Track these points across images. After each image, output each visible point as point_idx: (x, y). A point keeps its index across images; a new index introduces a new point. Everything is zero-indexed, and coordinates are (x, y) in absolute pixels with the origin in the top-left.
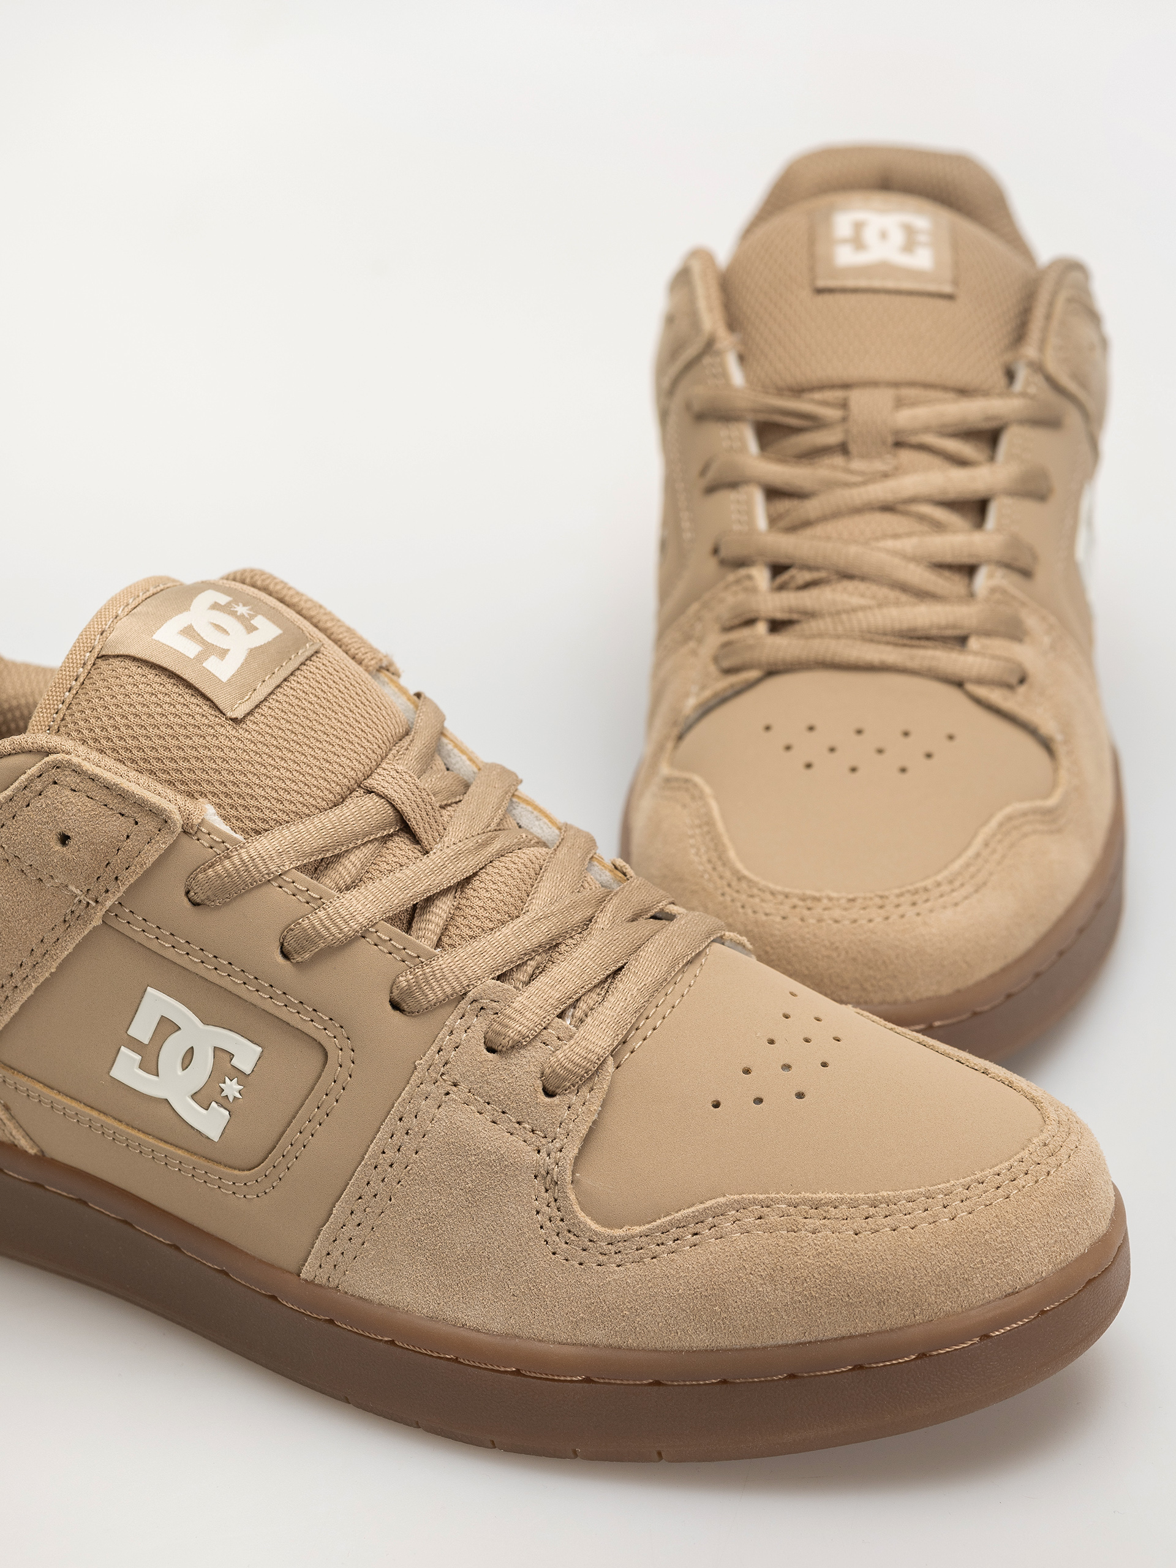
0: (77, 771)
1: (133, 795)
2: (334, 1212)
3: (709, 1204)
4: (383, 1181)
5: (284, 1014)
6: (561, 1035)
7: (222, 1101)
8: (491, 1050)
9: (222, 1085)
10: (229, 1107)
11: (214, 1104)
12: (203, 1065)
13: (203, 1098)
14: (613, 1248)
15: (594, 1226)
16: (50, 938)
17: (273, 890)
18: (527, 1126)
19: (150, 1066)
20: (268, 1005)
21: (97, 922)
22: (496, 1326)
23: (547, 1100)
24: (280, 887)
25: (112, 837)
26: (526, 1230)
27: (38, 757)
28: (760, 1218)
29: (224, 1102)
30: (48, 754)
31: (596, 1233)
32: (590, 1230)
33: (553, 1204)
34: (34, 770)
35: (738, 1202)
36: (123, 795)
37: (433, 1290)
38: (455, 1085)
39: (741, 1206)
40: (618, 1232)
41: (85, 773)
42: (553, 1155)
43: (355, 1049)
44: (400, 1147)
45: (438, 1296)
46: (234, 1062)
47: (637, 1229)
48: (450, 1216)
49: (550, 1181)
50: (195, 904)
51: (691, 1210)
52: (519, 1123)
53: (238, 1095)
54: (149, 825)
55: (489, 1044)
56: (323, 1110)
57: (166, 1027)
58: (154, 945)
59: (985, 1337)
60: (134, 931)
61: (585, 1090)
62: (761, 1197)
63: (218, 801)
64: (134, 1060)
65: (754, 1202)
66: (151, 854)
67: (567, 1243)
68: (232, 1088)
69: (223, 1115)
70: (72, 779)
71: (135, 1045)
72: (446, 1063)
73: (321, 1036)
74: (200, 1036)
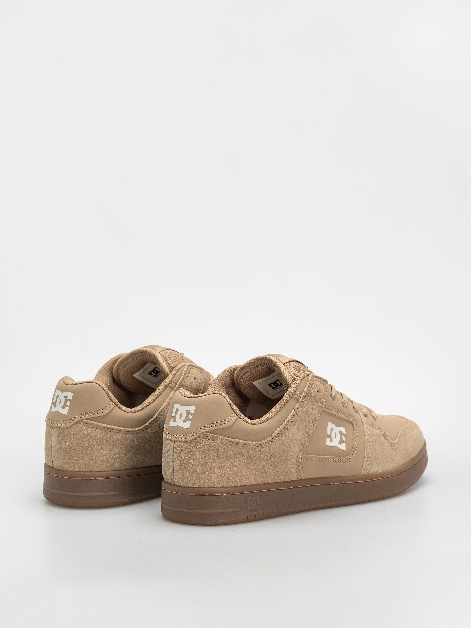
2: (365, 456)
7: (343, 441)
8: (365, 417)
9: (342, 438)
10: (345, 442)
11: (342, 443)
12: (338, 436)
16: (315, 416)
20: (344, 417)
21: (322, 409)
25: (323, 388)
26: (387, 446)
27: (308, 376)
31: (394, 443)
33: (387, 440)
34: (310, 379)
42: (382, 431)
43: (355, 421)
46: (343, 432)
47: (397, 440)
50: (332, 400)
51: (399, 434)
54: (325, 384)
56: (357, 436)
58: (329, 411)
60: (326, 409)
61: (378, 419)
67: (391, 447)
68: (344, 438)
69: (345, 445)
70: (315, 378)
72: (364, 420)
73: (351, 421)
74: (337, 429)
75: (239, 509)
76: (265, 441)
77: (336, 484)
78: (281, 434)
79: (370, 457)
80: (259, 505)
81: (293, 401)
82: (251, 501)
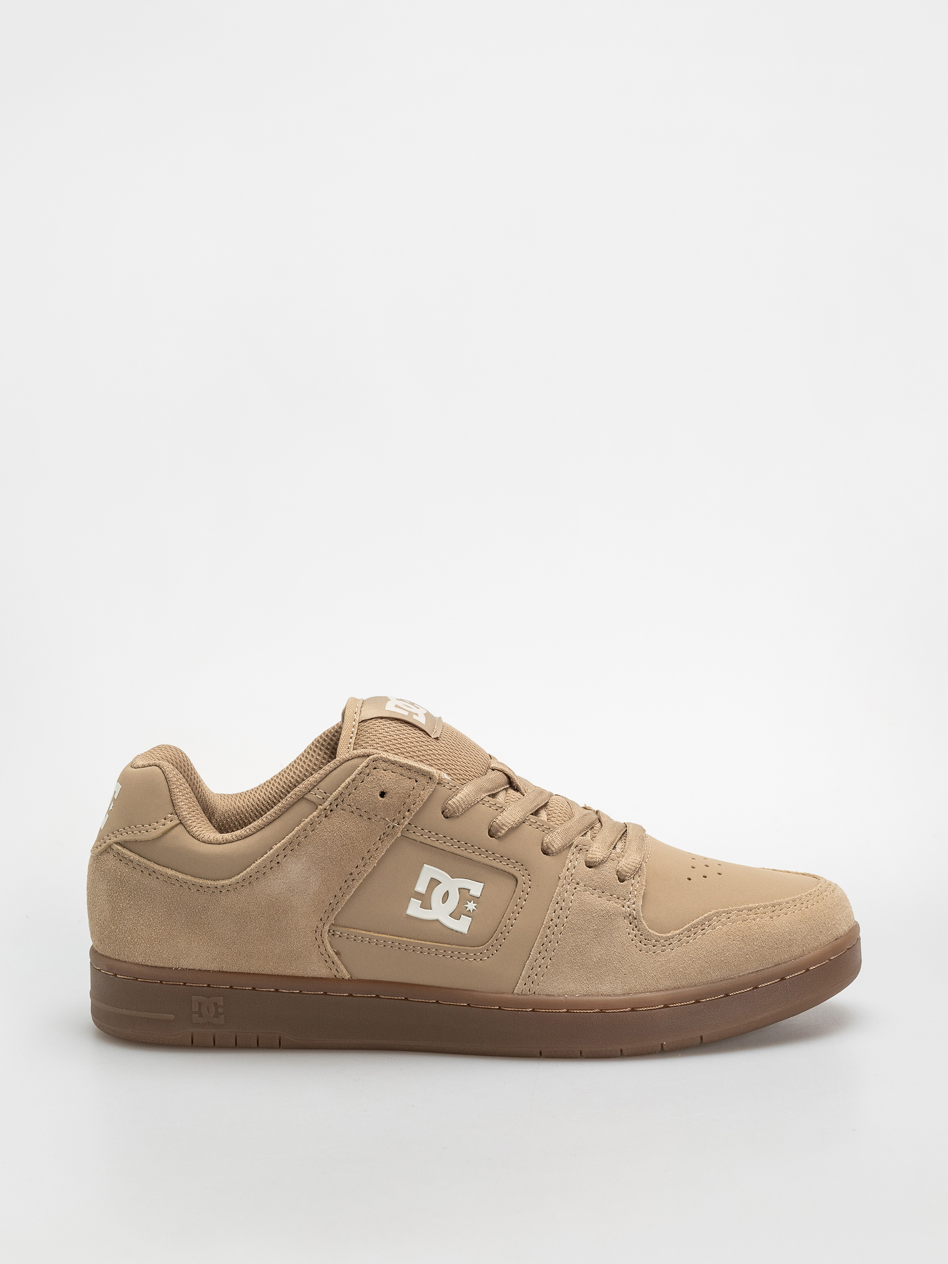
0: (385, 761)
1: (415, 767)
2: (532, 953)
3: (706, 915)
4: (553, 934)
5: (495, 864)
7: (467, 913)
8: (590, 867)
10: (471, 915)
11: (462, 915)
12: (454, 899)
13: (456, 914)
14: (667, 943)
15: (657, 934)
16: (373, 848)
17: (480, 806)
19: (426, 905)
20: (486, 861)
21: (399, 835)
23: (622, 883)
24: (483, 804)
25: (407, 789)
26: (625, 942)
27: (364, 759)
28: (729, 918)
30: (368, 756)
31: (659, 937)
32: (656, 936)
33: (635, 928)
34: (364, 764)
35: (717, 913)
36: (409, 768)
37: (584, 982)
38: (578, 884)
39: (718, 914)
40: (669, 935)
41: (389, 760)
42: (631, 906)
43: (530, 874)
44: (559, 916)
45: (587, 984)
46: (471, 892)
47: (677, 932)
48: (588, 944)
49: (633, 919)
50: (447, 817)
51: (698, 919)
52: (612, 896)
53: (475, 909)
54: (423, 780)
55: (588, 865)
56: (519, 906)
57: (434, 883)
58: (428, 841)
59: (808, 970)
60: (417, 836)
61: (637, 876)
62: (726, 909)
63: (447, 772)
64: (419, 903)
65: (724, 912)
66: (425, 795)
67: (645, 945)
68: (471, 906)
69: (468, 920)
70: (384, 765)
71: (418, 896)
72: (572, 875)
73: (513, 871)
74: (452, 884)
75: (172, 1017)
76: (227, 882)
77: (441, 1003)
78: (261, 873)
79: (550, 959)
80: (223, 1016)
81: (303, 806)
82: (200, 1004)
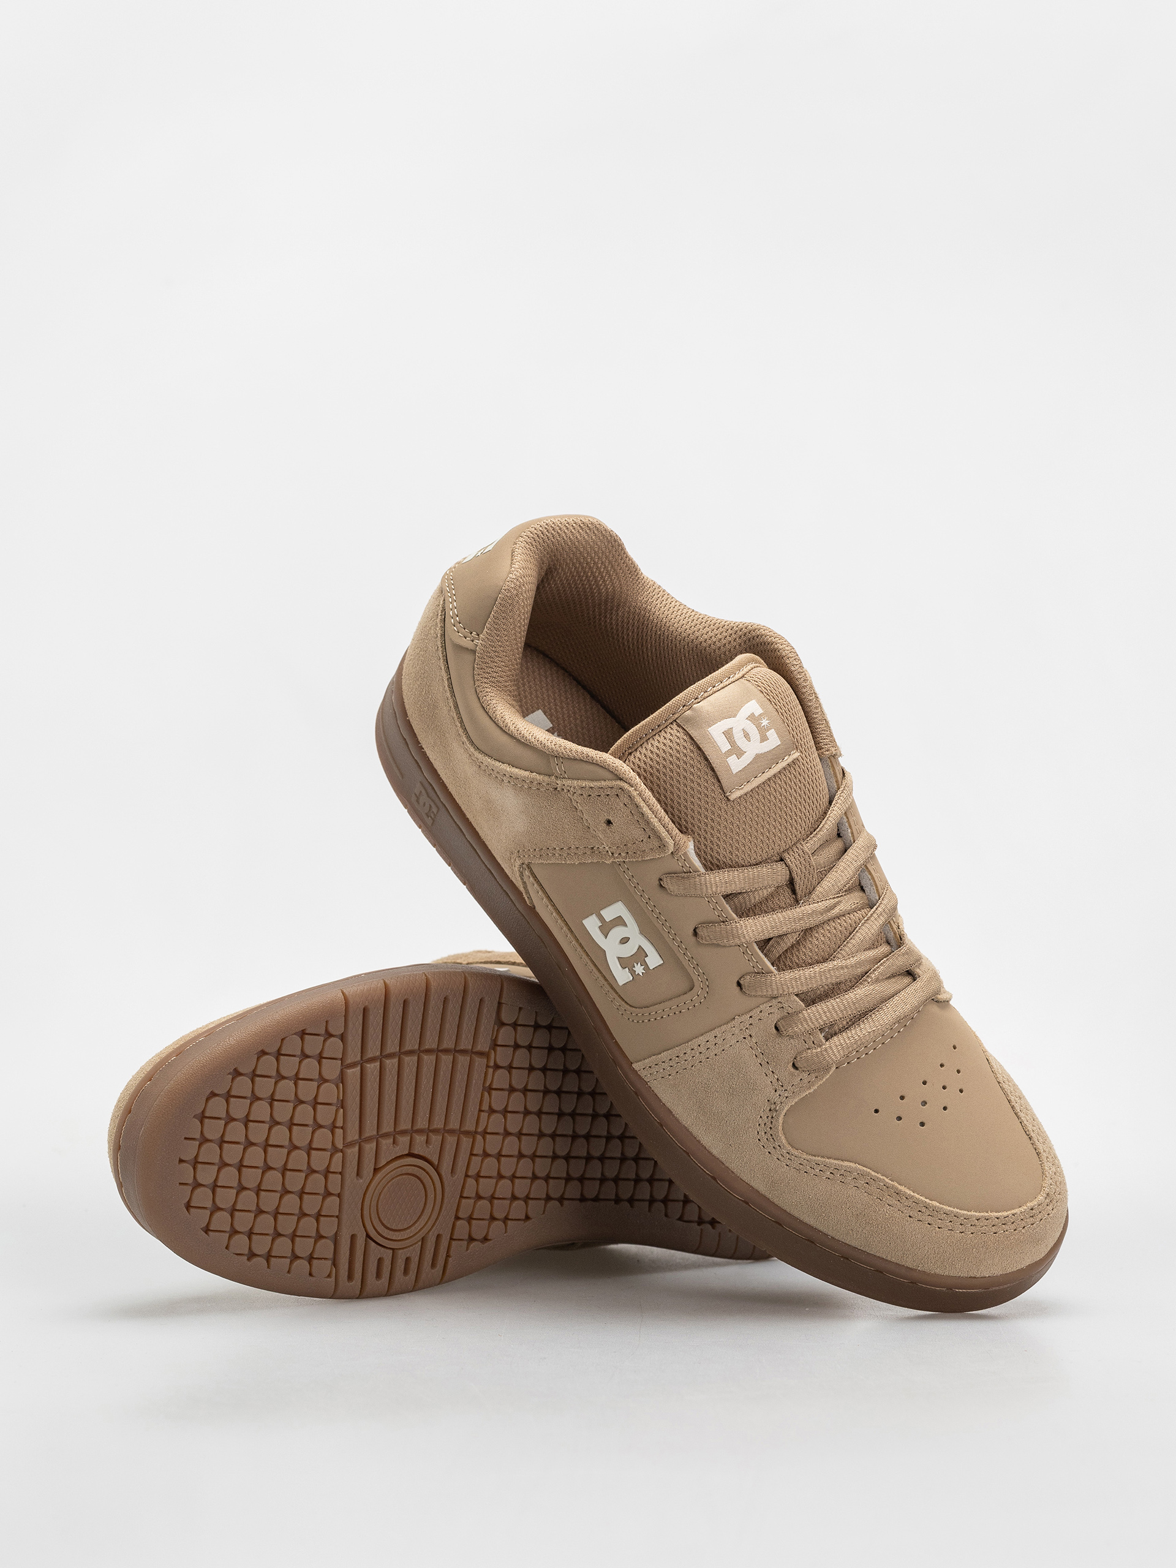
0: (631, 797)
1: (654, 825)
2: (662, 1054)
3: (846, 1163)
4: (693, 1057)
5: (682, 958)
6: (815, 1042)
8: (777, 1030)
9: (635, 964)
11: (627, 969)
12: (631, 949)
13: (624, 963)
14: (788, 1156)
15: (784, 1141)
17: (703, 901)
18: (776, 1076)
20: (675, 949)
22: (715, 1152)
23: (792, 1070)
24: (709, 902)
25: (634, 836)
26: (751, 1121)
27: (615, 778)
28: (867, 1184)
29: (632, 972)
30: (621, 780)
31: (784, 1145)
32: (782, 1142)
33: (770, 1118)
34: (610, 783)
35: (861, 1170)
36: (649, 822)
38: (750, 1037)
39: (861, 1173)
40: (795, 1152)
41: (634, 801)
42: (781, 1097)
43: (709, 993)
44: (709, 1048)
46: (648, 959)
47: (805, 1156)
49: (774, 1108)
50: (661, 886)
51: (835, 1161)
52: (773, 1072)
53: (640, 974)
54: (655, 842)
55: (777, 1027)
56: (679, 1009)
60: (625, 877)
61: (813, 1076)
62: (873, 1173)
65: (868, 1174)
66: (650, 855)
67: (767, 1140)
68: (639, 969)
69: (629, 978)
72: (751, 1025)
73: (695, 978)
74: (635, 937)
